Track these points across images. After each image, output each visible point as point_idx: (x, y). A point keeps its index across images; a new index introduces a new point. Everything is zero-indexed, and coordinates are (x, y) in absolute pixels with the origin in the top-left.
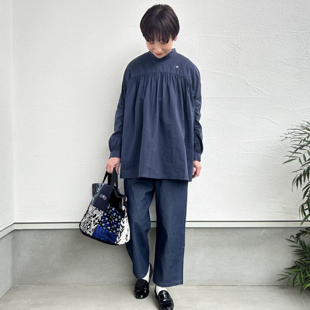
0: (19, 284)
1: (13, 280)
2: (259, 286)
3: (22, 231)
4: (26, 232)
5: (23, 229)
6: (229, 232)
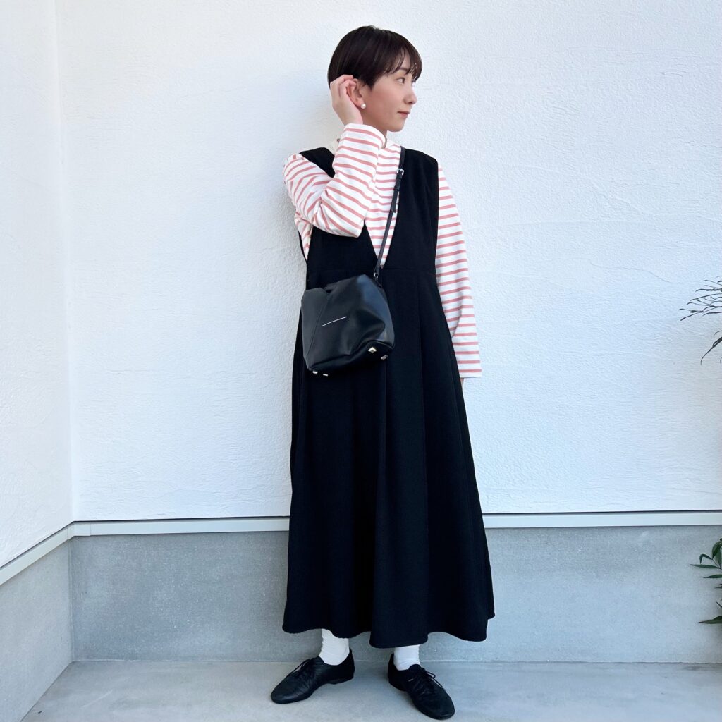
0: (88, 657)
1: (73, 647)
2: (636, 663)
3: (92, 539)
4: (100, 541)
5: (91, 536)
6: (562, 539)
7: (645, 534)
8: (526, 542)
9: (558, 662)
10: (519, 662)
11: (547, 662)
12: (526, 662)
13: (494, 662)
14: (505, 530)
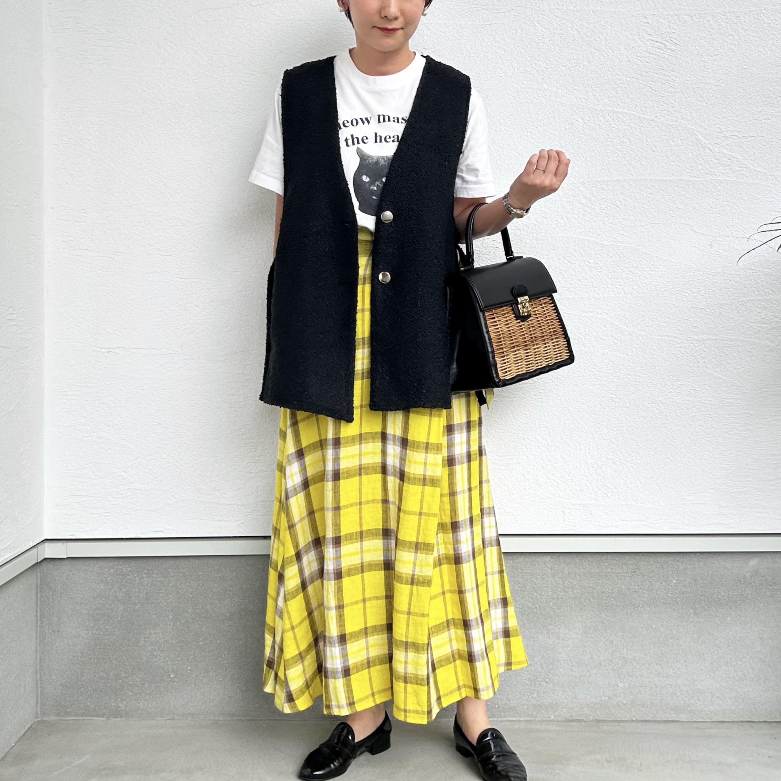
0: (58, 715)
1: (39, 701)
3: (67, 562)
4: (79, 565)
5: (68, 558)
6: (654, 567)
7: (754, 562)
9: (646, 721)
11: (633, 720)
13: (567, 721)
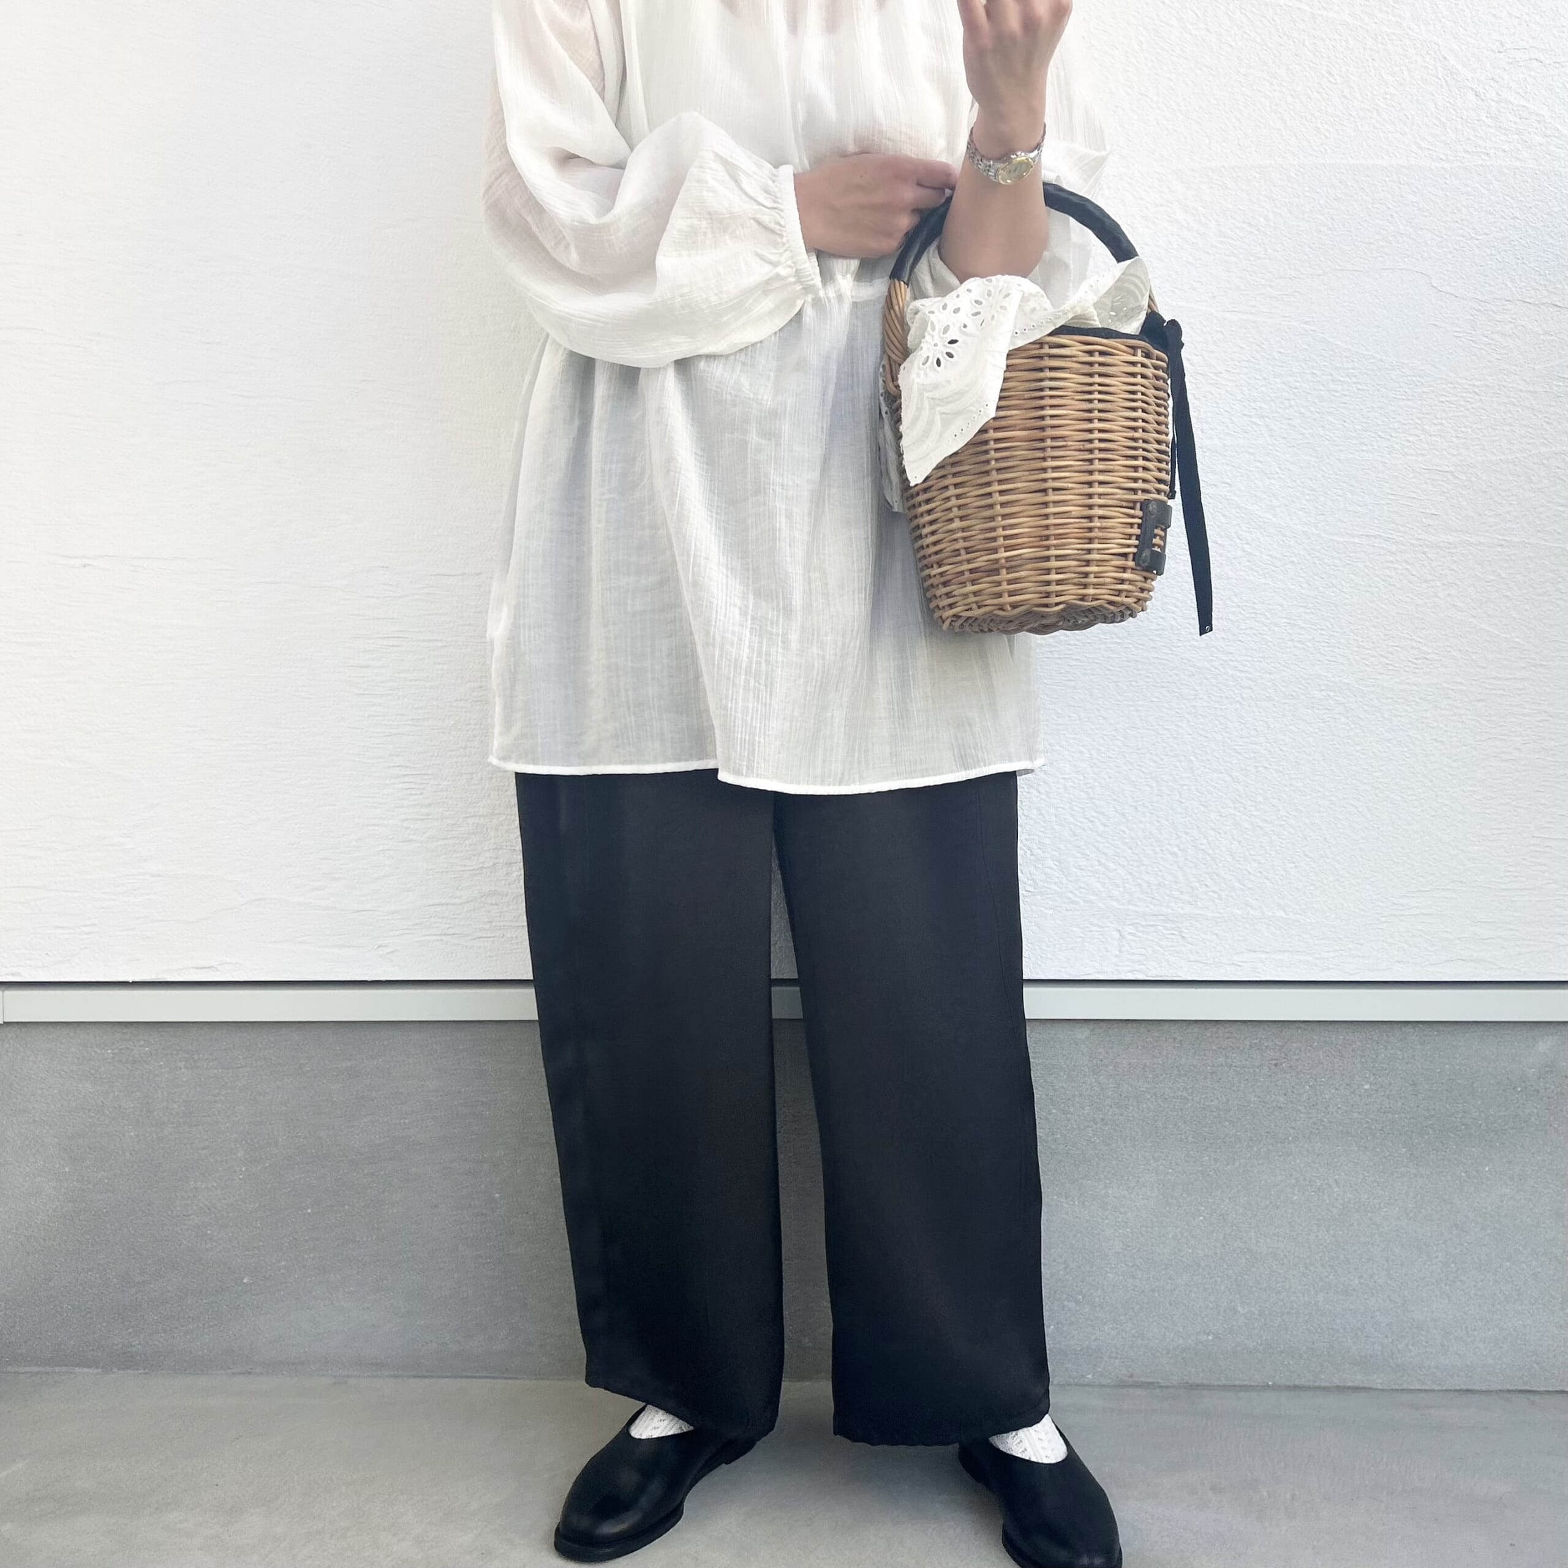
2: (1508, 1391)
6: (1321, 1053)
7: (1545, 1045)
8: (1221, 1060)
9: (1295, 1387)
10: (1191, 1387)
11: (1268, 1386)
12: (1209, 1387)
13: (1122, 1385)
14: (1166, 1027)
